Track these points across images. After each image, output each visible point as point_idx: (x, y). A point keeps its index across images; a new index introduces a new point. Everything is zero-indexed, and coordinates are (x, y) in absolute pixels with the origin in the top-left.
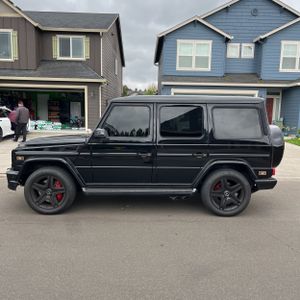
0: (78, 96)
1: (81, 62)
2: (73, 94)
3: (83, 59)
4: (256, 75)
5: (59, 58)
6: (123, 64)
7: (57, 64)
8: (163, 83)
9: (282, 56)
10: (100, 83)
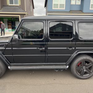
0: (17, 19)
1: (17, 6)
2: (16, 18)
3: (18, 5)
4: (81, 11)
5: (9, 5)
6: (34, 8)
7: (9, 7)
8: (48, 14)
9: (91, 4)
10: (25, 14)
